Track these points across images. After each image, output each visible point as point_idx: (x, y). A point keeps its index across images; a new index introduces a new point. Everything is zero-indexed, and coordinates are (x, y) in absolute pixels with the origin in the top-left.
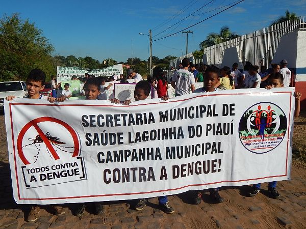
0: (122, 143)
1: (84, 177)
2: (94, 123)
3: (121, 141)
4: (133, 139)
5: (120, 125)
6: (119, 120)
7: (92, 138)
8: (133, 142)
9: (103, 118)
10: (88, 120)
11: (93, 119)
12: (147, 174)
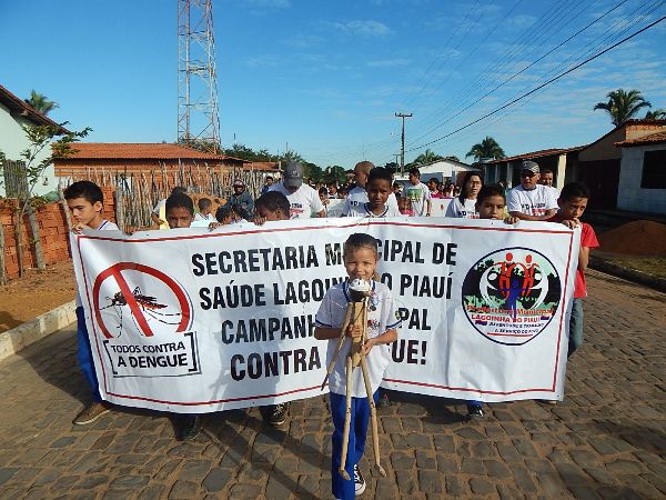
0: (264, 303)
1: (195, 369)
2: (213, 268)
3: (262, 299)
4: (282, 297)
5: (258, 269)
6: (257, 260)
7: (211, 296)
8: (282, 302)
9: (229, 257)
10: (204, 262)
11: (212, 259)
12: (307, 360)
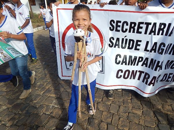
0: (138, 50)
1: (102, 71)
2: (118, 28)
3: (138, 47)
4: (149, 48)
5: (141, 33)
6: (142, 28)
7: (114, 42)
8: (148, 51)
9: (127, 25)
10: (115, 25)
11: (119, 24)
12: (149, 80)
